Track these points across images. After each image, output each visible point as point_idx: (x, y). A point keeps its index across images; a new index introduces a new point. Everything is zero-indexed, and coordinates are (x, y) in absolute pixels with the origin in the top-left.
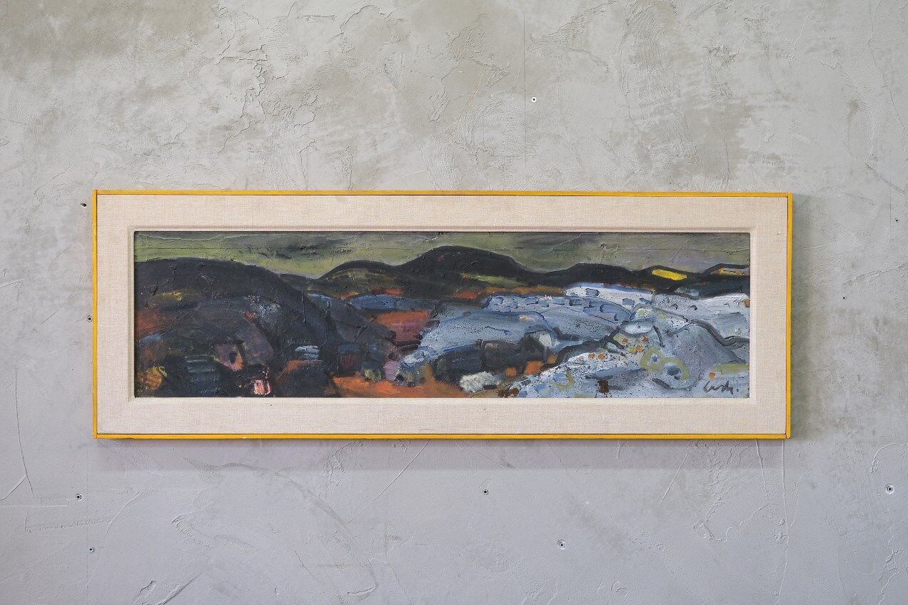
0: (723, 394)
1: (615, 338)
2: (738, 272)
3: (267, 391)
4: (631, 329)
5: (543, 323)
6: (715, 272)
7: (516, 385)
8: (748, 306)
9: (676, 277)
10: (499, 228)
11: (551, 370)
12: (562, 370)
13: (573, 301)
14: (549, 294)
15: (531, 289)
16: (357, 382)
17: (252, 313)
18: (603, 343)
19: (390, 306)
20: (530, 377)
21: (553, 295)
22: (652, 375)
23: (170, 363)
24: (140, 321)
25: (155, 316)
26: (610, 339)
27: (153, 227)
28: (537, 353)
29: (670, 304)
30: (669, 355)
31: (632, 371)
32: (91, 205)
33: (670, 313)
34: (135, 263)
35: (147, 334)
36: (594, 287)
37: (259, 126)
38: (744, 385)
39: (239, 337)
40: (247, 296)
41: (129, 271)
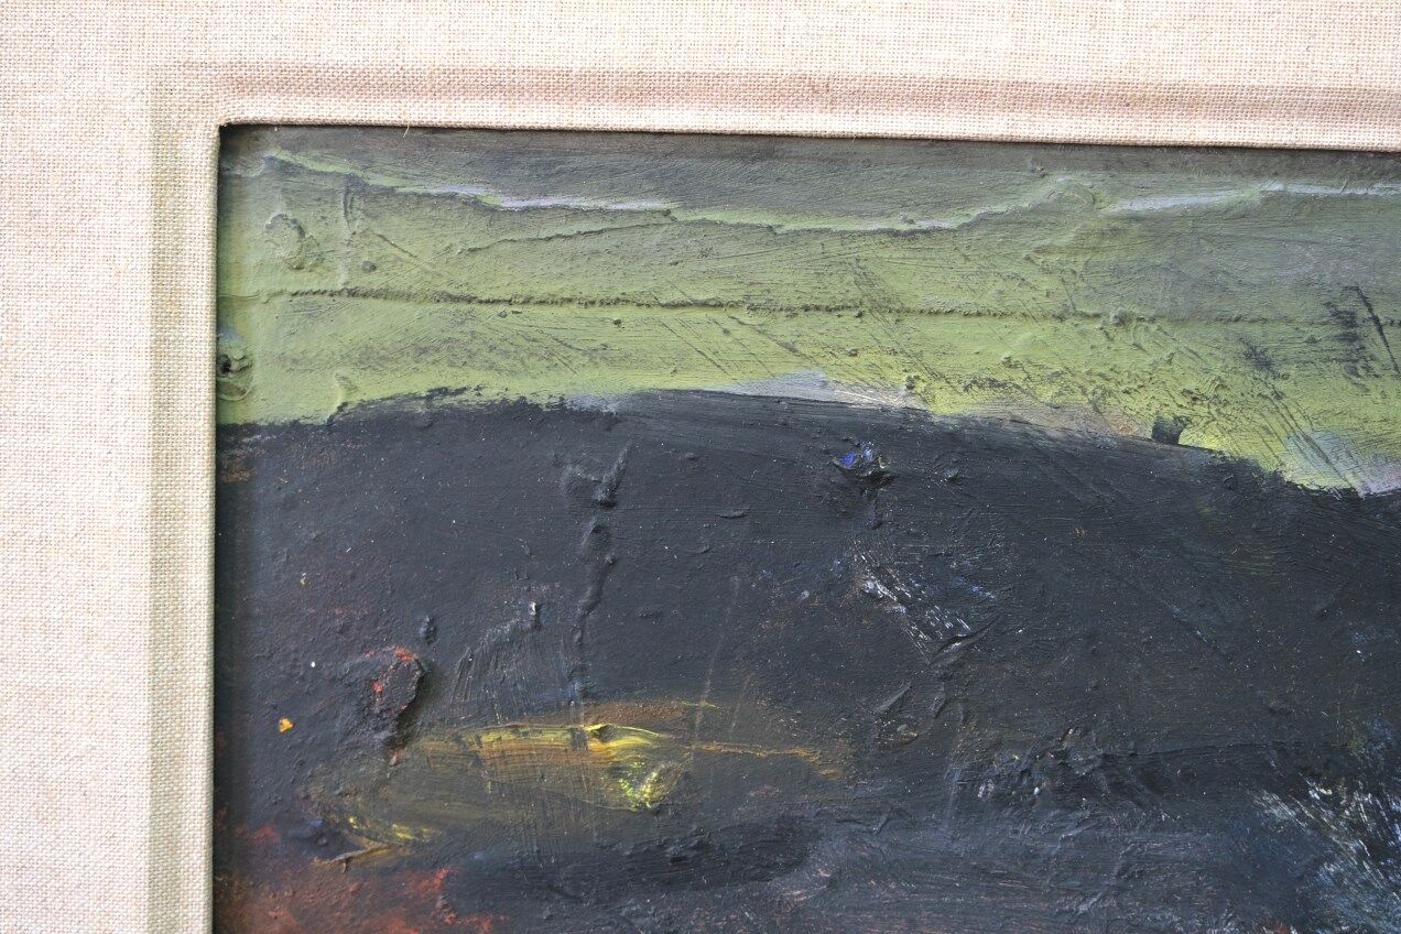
34: (226, 436)
40: (1293, 791)
41: (162, 514)
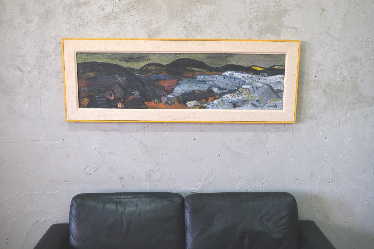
0: (274, 108)
1: (239, 90)
2: (281, 68)
3: (122, 106)
4: (244, 87)
5: (215, 84)
6: (273, 67)
7: (205, 105)
8: (284, 79)
9: (260, 69)
10: (200, 52)
11: (217, 100)
12: (221, 100)
13: (225, 77)
14: (217, 75)
15: (211, 73)
16: (152, 103)
17: (117, 80)
18: (235, 91)
19: (163, 78)
20: (210, 102)
21: (218, 75)
22: (251, 102)
23: (90, 97)
24: (79, 83)
25: (84, 81)
26: (237, 90)
27: (83, 51)
28: (213, 94)
29: (258, 78)
30: (257, 95)
31: (244, 101)
32: (62, 43)
33: (257, 81)
34: (77, 63)
35: (82, 87)
36: (232, 72)
37: (118, 16)
38: (281, 105)
39: (113, 88)
40: (115, 75)
41: (75, 66)
